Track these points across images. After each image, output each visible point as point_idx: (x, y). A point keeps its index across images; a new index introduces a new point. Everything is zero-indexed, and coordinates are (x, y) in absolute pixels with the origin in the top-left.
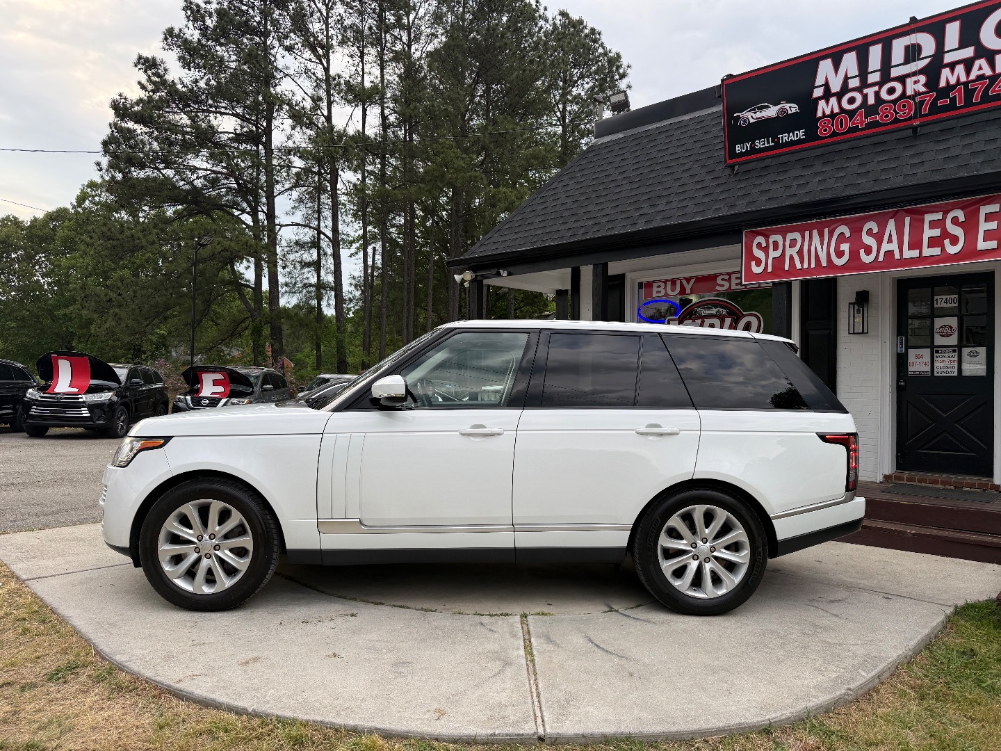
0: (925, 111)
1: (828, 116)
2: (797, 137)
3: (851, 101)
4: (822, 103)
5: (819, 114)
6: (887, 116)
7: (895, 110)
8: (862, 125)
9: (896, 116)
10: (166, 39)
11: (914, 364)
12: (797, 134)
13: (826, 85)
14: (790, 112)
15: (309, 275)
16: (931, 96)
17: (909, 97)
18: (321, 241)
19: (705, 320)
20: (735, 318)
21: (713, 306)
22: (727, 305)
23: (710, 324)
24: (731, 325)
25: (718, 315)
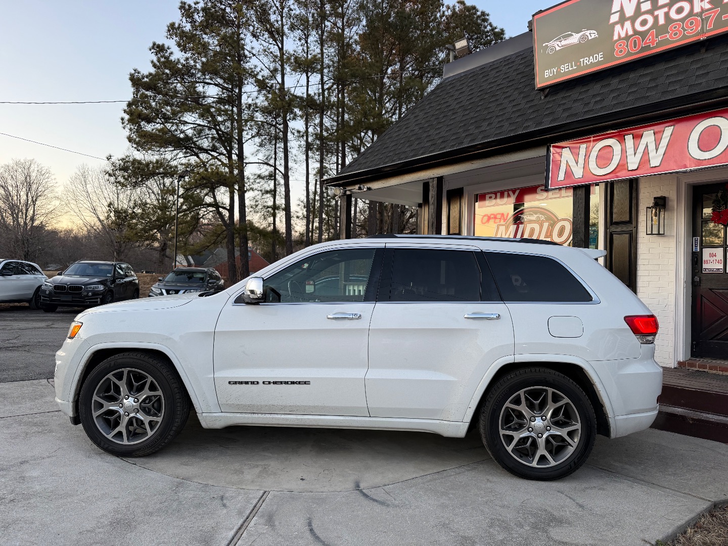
0: (710, 26)
1: (623, 39)
2: (596, 59)
3: (644, 23)
4: (618, 28)
5: (616, 37)
6: (676, 34)
7: (683, 28)
8: (653, 44)
9: (684, 33)
10: (169, 31)
11: (707, 262)
12: (596, 57)
13: (622, 11)
14: (590, 38)
15: (268, 200)
16: (715, 12)
17: (697, 15)
18: (277, 176)
19: (528, 225)
20: (552, 222)
21: (533, 212)
22: (545, 212)
23: (531, 228)
24: (548, 229)
25: (538, 220)
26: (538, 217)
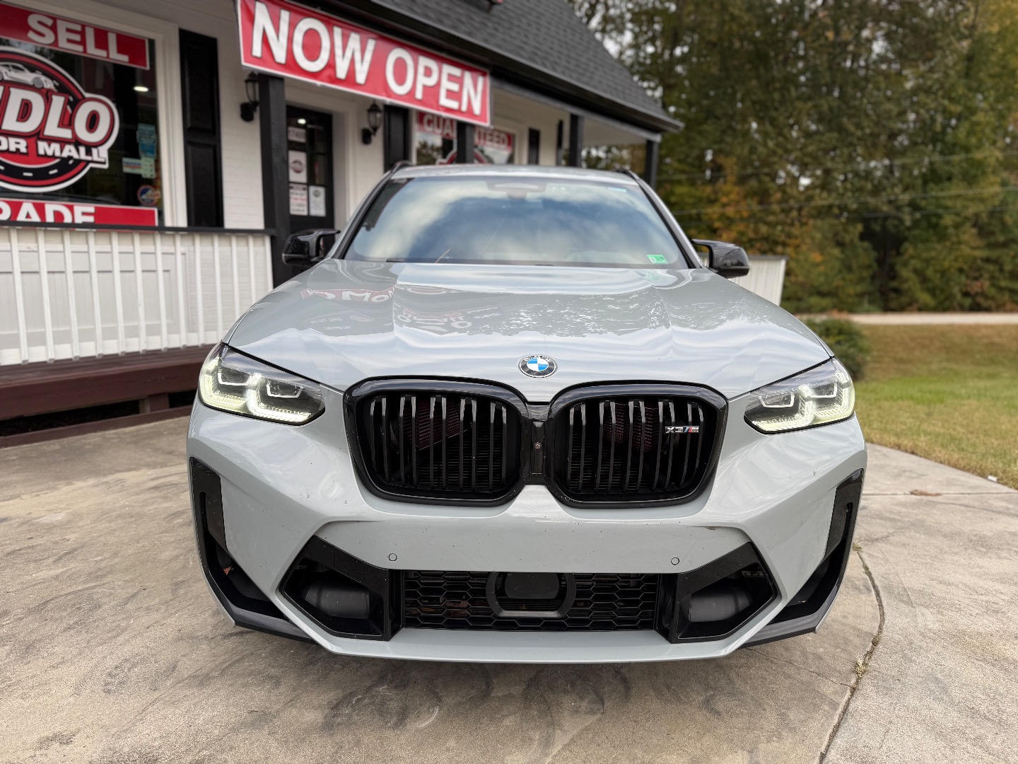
19: (13, 90)
20: (71, 99)
21: (25, 66)
22: (54, 72)
23: (23, 100)
24: (64, 111)
25: (38, 86)
26: (37, 79)
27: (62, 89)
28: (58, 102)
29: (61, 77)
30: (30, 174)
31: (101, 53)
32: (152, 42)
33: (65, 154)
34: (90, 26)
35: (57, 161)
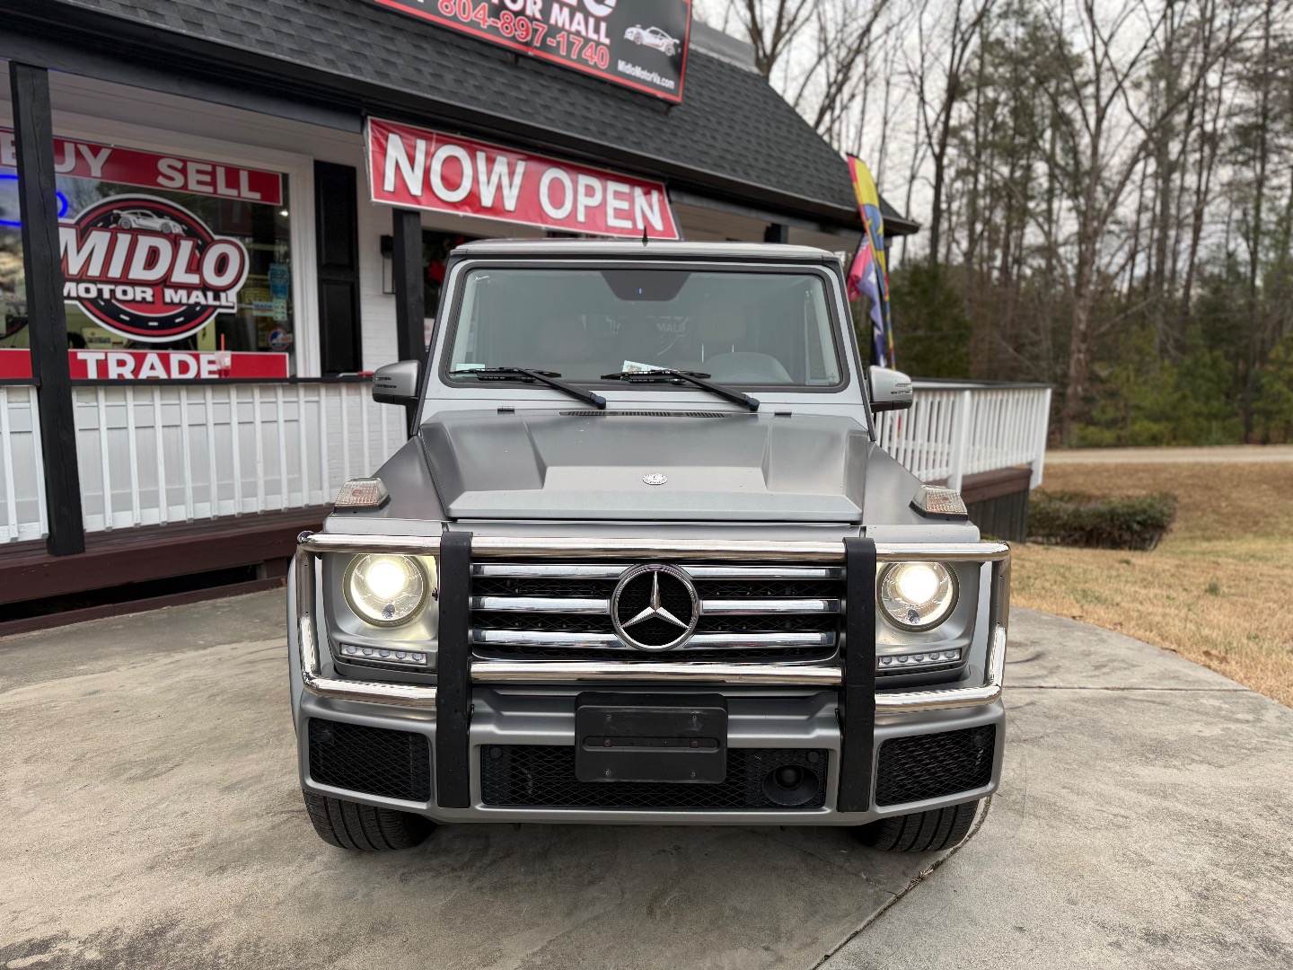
0: (537, 42)
6: (507, 28)
7: (514, 25)
8: (483, 24)
9: (514, 33)
16: (544, 28)
19: (140, 238)
20: (200, 242)
21: (153, 212)
22: (183, 216)
23: (150, 247)
24: (192, 255)
25: (166, 232)
26: (166, 225)
27: (191, 233)
28: (186, 247)
29: (190, 221)
30: (155, 324)
31: (233, 192)
32: (286, 177)
33: (192, 301)
34: (221, 165)
35: (184, 308)
